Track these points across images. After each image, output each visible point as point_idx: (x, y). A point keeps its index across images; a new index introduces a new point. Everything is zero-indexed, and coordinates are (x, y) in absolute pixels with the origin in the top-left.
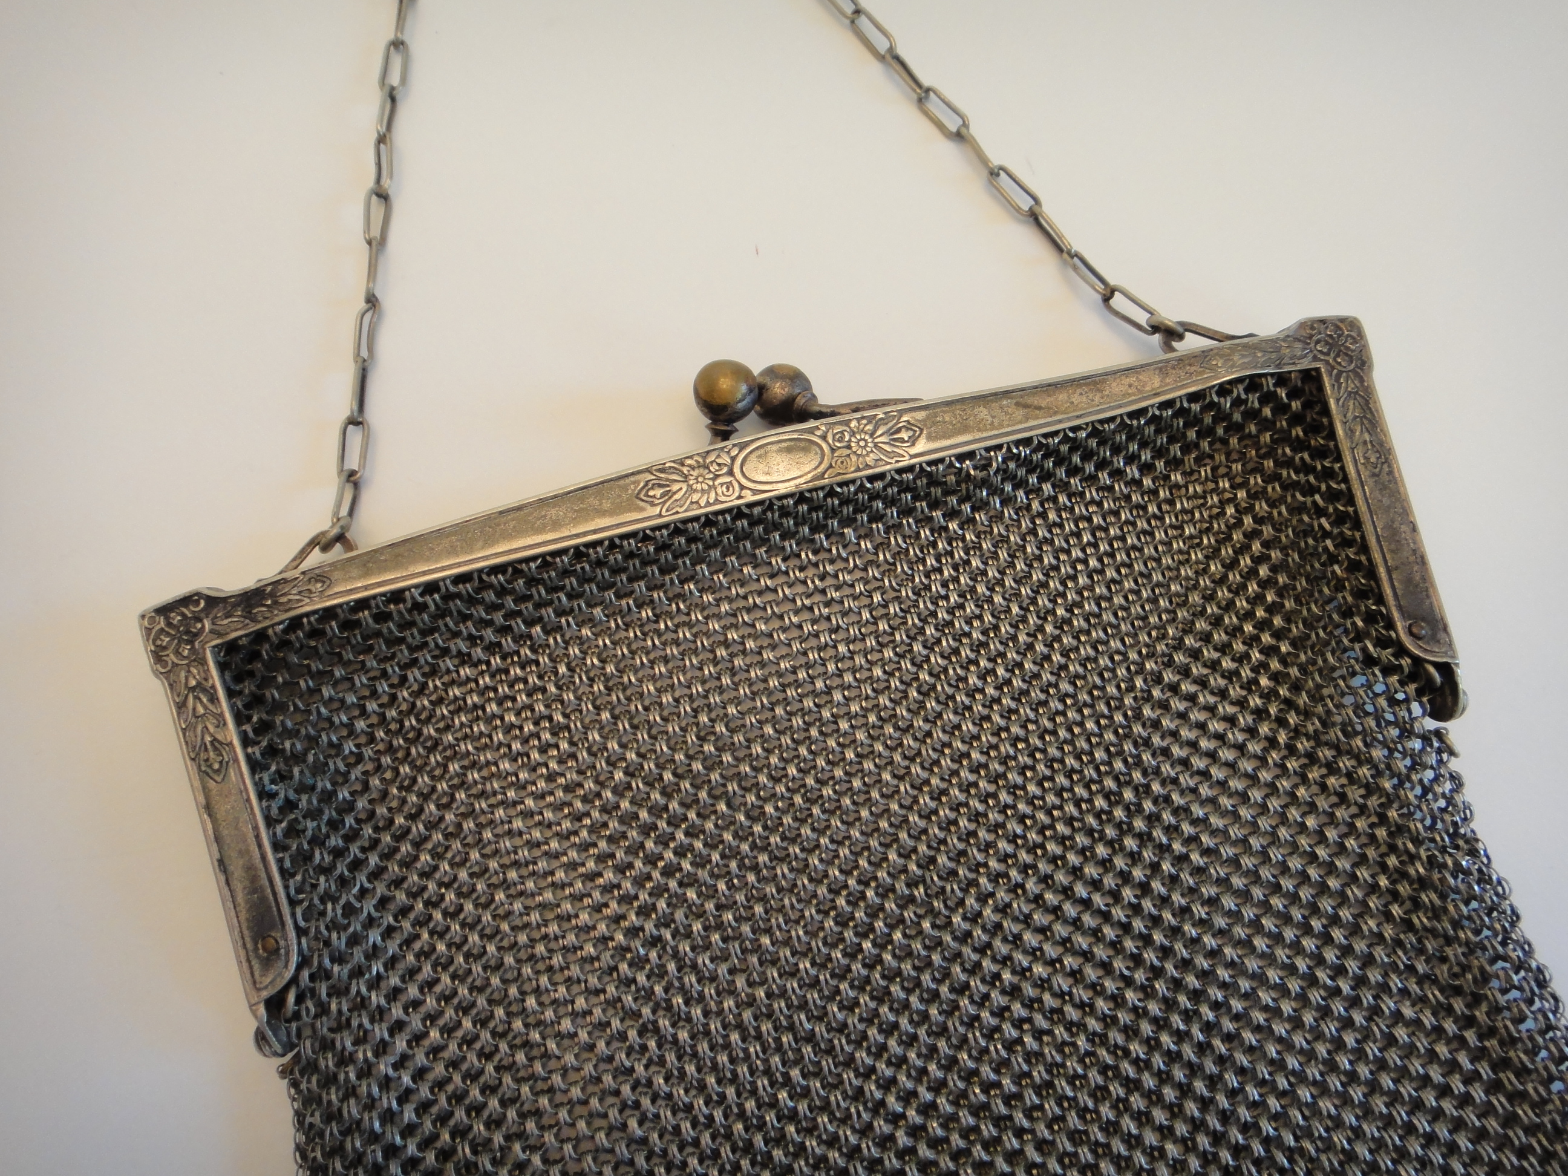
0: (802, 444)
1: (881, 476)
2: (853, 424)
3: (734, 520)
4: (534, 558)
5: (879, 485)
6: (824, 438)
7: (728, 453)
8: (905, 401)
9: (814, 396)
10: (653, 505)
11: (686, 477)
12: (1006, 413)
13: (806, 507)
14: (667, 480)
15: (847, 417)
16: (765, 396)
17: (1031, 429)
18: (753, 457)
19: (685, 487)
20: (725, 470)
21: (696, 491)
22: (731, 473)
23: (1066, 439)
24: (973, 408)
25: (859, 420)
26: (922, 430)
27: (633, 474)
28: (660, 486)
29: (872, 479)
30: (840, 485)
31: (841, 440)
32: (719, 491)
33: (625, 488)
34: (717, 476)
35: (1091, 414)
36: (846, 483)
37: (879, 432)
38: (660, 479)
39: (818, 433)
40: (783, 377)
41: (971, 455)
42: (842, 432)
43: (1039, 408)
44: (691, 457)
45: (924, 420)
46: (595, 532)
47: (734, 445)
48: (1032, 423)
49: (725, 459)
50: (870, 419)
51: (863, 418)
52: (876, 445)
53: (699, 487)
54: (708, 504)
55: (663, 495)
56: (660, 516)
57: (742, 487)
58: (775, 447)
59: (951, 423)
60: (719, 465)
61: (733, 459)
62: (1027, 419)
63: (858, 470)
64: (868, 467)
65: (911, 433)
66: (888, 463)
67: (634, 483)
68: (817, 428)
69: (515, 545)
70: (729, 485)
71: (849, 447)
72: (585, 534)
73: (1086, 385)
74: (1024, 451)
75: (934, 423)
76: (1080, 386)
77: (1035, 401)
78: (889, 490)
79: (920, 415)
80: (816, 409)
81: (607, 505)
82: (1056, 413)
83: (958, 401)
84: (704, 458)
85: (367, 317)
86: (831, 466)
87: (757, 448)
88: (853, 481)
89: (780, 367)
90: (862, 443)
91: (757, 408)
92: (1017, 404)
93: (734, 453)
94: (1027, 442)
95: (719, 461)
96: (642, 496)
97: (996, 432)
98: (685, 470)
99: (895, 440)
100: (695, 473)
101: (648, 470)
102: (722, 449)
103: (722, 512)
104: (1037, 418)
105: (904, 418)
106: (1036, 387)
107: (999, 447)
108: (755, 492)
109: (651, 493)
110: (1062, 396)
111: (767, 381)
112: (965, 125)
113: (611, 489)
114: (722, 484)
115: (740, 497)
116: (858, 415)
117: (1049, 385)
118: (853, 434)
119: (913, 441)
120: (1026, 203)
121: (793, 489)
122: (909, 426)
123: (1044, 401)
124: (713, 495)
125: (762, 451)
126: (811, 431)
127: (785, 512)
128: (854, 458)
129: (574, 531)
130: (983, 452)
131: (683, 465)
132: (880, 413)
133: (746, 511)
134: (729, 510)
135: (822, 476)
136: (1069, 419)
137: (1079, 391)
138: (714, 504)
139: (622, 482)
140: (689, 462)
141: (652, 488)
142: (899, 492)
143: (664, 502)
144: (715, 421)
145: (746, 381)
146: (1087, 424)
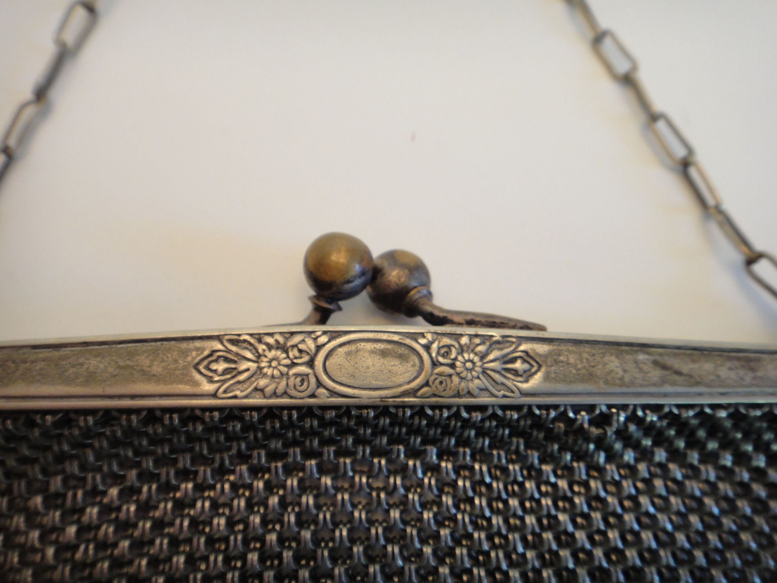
0: (402, 350)
1: (482, 408)
2: (464, 340)
3: (301, 418)
4: (52, 412)
5: (477, 416)
6: (427, 347)
7: (315, 339)
8: (527, 326)
9: (430, 294)
10: (210, 380)
11: (259, 356)
12: (641, 370)
13: (388, 421)
14: (237, 354)
15: (459, 330)
16: (379, 280)
17: (665, 395)
18: (341, 350)
19: (253, 366)
20: (306, 358)
21: (265, 375)
22: (311, 364)
23: (701, 414)
24: (603, 355)
25: (471, 337)
26: (540, 366)
27: (201, 338)
28: (227, 360)
29: (470, 408)
30: (433, 407)
31: (446, 355)
32: (292, 381)
33: (185, 353)
34: (294, 364)
35: (737, 394)
36: (441, 407)
37: (491, 357)
38: (229, 351)
39: (423, 341)
40: (403, 266)
41: (591, 408)
42: (449, 347)
43: (679, 373)
44: (271, 335)
45: (546, 356)
46: (133, 397)
47: (325, 333)
48: (667, 389)
49: (311, 345)
50: (485, 339)
51: (477, 336)
52: (484, 372)
53: (269, 372)
54: (275, 394)
55: (226, 371)
56: (214, 395)
57: (320, 384)
58: (369, 346)
59: (575, 366)
60: (300, 351)
61: (319, 348)
62: (663, 382)
63: (458, 395)
64: (470, 394)
65: (526, 366)
66: (493, 395)
67: (197, 349)
68: (423, 335)
69: (33, 390)
70: (304, 377)
71: (452, 366)
72: (120, 397)
73: (738, 359)
74: (651, 417)
75: (556, 362)
76: (730, 359)
77: (676, 363)
78: (487, 424)
79: (542, 349)
80: (428, 309)
81: (157, 369)
82: (697, 384)
83: (587, 342)
84: (287, 339)
85: (30, 111)
86: (427, 384)
87: (349, 342)
88: (449, 407)
89: (403, 253)
90: (469, 365)
91: (369, 289)
92: (656, 363)
93: (323, 339)
94: (657, 408)
95: (301, 346)
96: (201, 368)
97: (624, 390)
98: (261, 347)
99: (508, 370)
100: (271, 354)
101: (219, 338)
102: (310, 333)
103: (290, 408)
104: (674, 384)
105: (522, 348)
106: (679, 348)
107: (624, 407)
108: (333, 393)
109: (214, 366)
110: (707, 366)
111: (385, 265)
112: (635, 67)
113: (169, 350)
114: (297, 375)
115: (313, 396)
116: (471, 331)
117: (695, 349)
118: (462, 350)
119: (528, 375)
120: (680, 152)
121: (378, 402)
122: (527, 357)
123: (686, 367)
124: (284, 383)
125: (352, 347)
126: (414, 336)
127: (362, 421)
128: (456, 379)
129: (110, 391)
130: (604, 409)
131: (260, 341)
132: (496, 333)
133: (318, 412)
134: (298, 408)
135: (414, 392)
136: (711, 395)
137: (729, 364)
138: (281, 396)
139: (184, 345)
140: (270, 340)
141: (216, 361)
142: (497, 427)
143: (224, 382)
144: (318, 297)
145: (361, 262)
146: (729, 405)
